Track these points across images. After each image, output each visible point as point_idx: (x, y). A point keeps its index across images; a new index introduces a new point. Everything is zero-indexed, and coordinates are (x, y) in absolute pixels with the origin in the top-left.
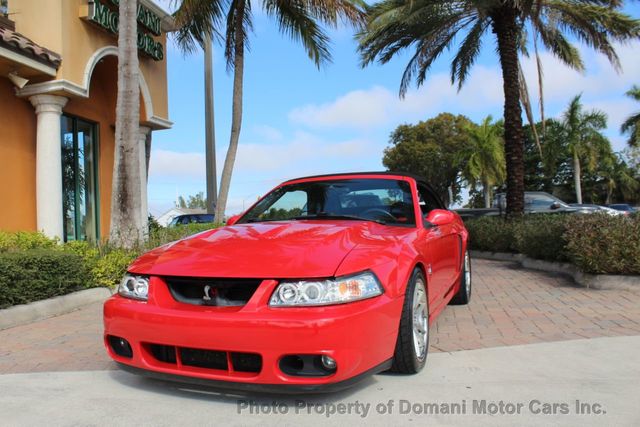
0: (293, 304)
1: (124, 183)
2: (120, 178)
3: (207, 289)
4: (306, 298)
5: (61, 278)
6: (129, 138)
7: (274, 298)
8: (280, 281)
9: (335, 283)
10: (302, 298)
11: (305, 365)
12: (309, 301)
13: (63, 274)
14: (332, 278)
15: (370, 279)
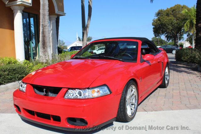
0: (73, 98)
1: (44, 38)
2: (42, 37)
3: (44, 90)
4: (78, 96)
5: (17, 75)
6: (45, 21)
7: (67, 95)
8: (69, 89)
9: (89, 90)
10: (77, 96)
11: (77, 121)
12: (79, 97)
13: (18, 73)
14: (88, 88)
15: (106, 88)
